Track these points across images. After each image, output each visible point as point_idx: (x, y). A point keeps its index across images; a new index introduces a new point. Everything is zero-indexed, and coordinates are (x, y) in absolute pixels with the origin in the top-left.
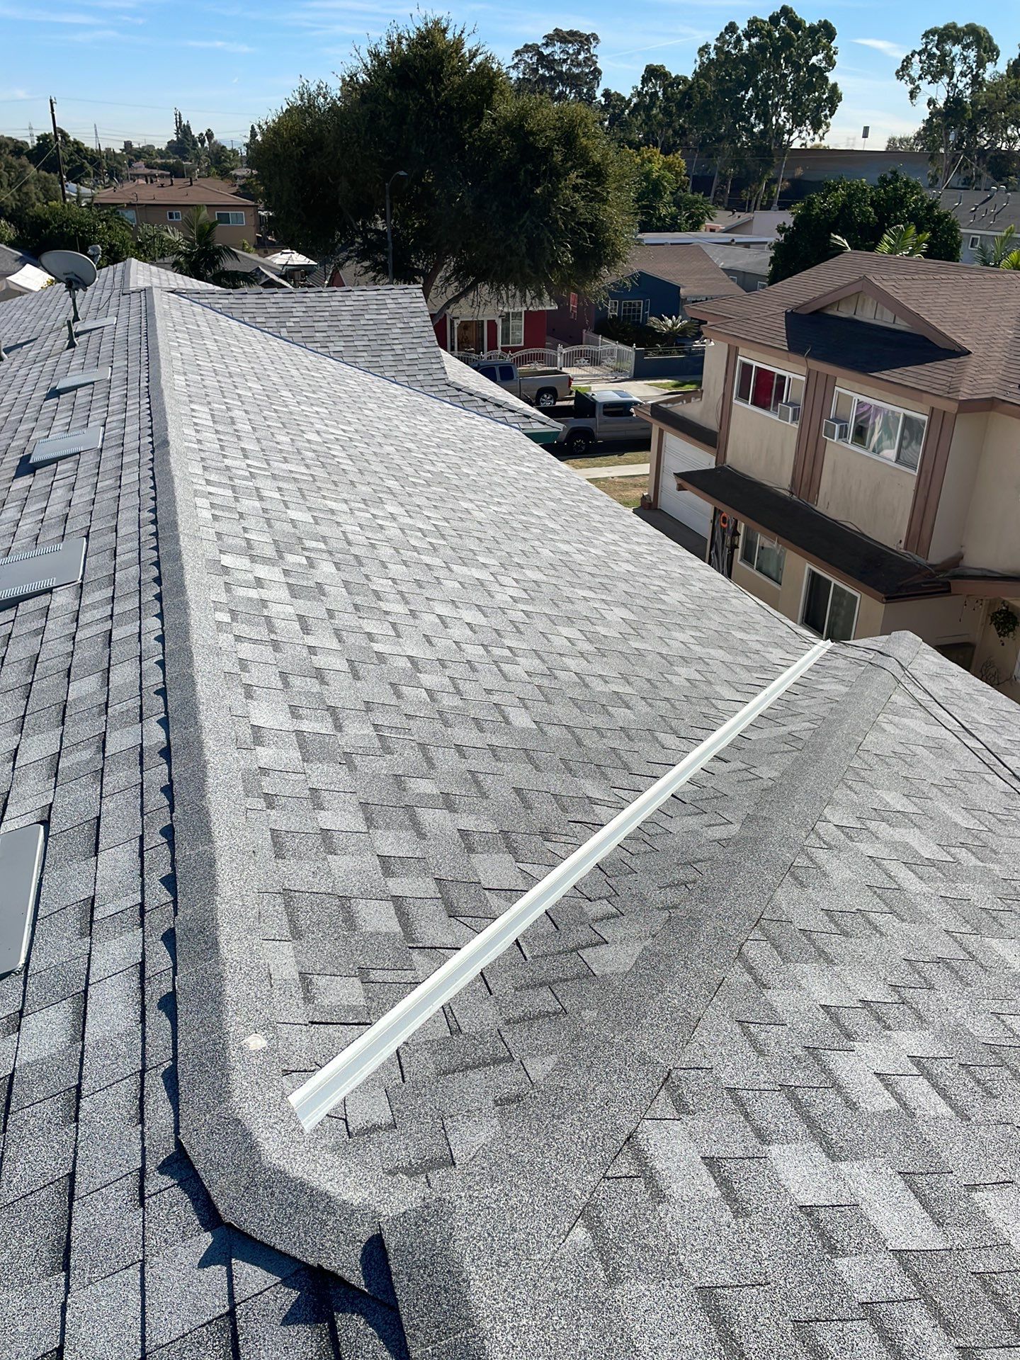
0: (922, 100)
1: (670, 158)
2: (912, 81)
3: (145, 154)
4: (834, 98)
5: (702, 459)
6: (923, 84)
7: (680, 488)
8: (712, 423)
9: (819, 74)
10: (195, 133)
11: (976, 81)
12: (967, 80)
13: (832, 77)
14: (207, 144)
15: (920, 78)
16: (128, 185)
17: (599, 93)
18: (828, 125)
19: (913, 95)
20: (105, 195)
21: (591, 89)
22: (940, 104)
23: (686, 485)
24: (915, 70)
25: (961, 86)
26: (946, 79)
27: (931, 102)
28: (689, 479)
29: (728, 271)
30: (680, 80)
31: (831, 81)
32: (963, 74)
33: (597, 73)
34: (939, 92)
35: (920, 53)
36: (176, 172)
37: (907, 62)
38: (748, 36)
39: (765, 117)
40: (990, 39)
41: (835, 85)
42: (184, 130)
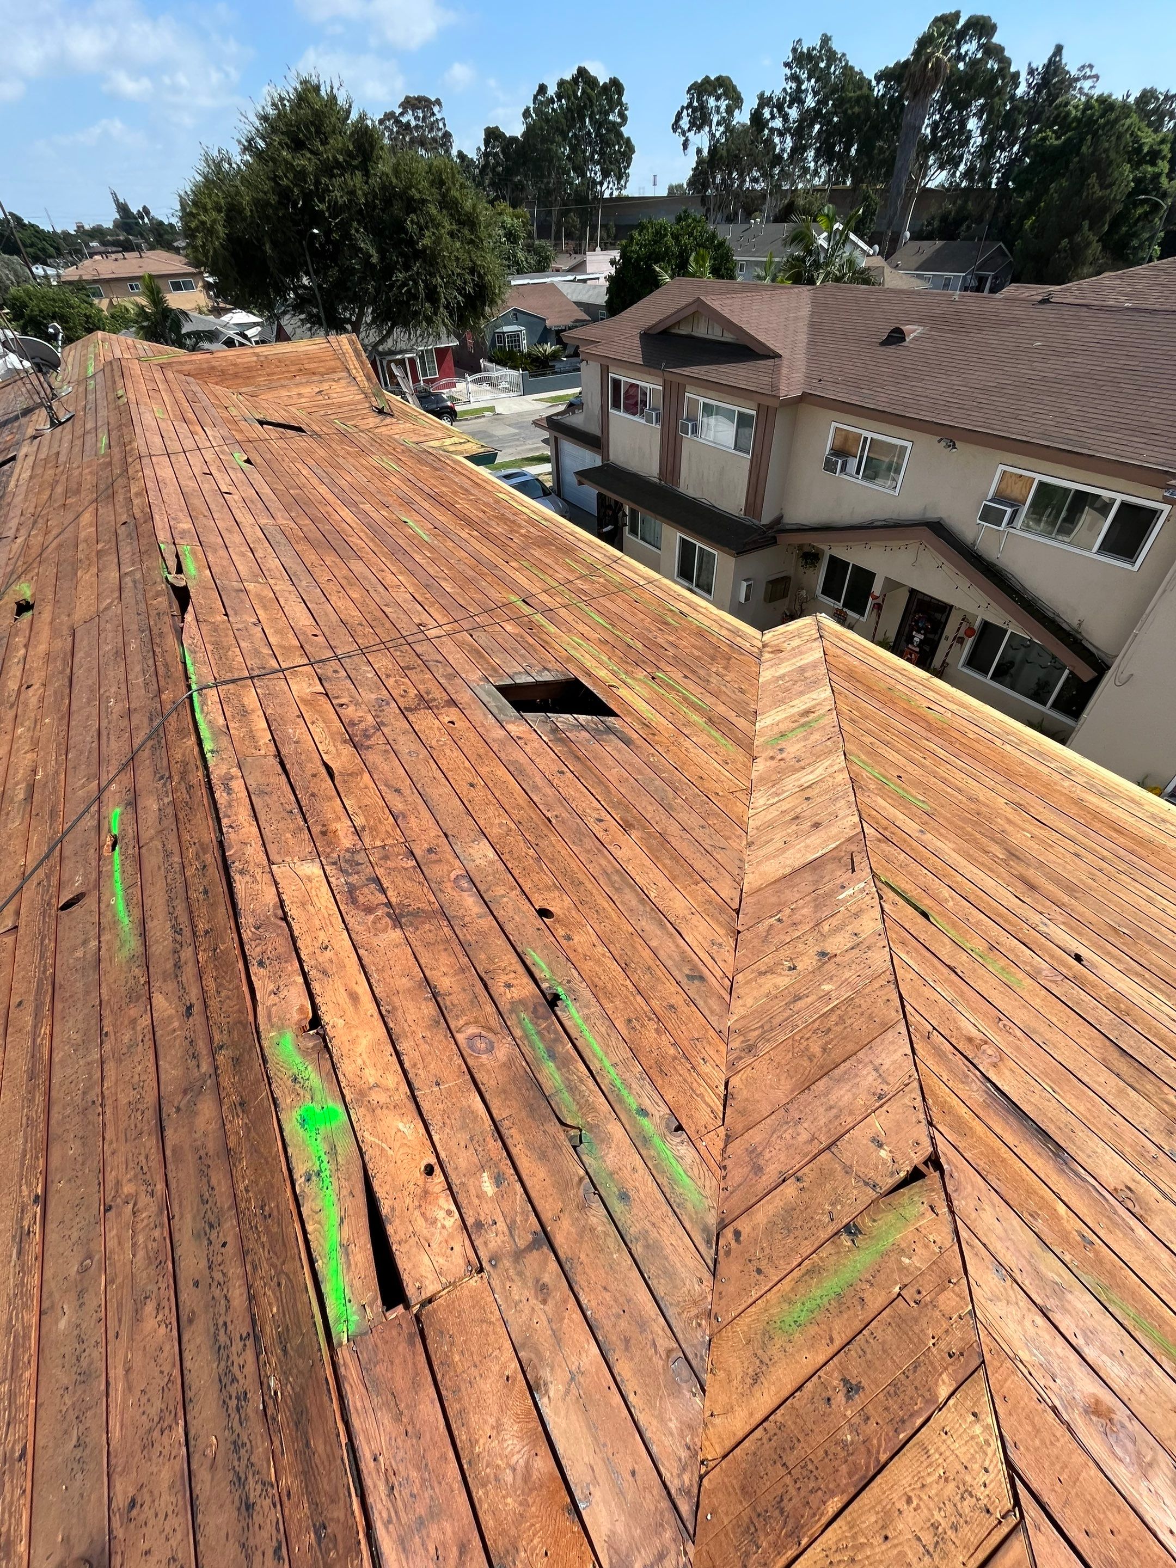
0: (692, 150)
1: (519, 210)
2: (684, 133)
3: (97, 233)
4: (629, 149)
5: (590, 459)
6: (691, 135)
7: (580, 483)
8: (595, 429)
9: (615, 129)
10: (134, 211)
11: (729, 129)
12: (722, 129)
13: (626, 131)
14: (146, 220)
15: (689, 130)
16: (87, 262)
17: (454, 152)
18: (628, 176)
19: (685, 145)
20: (70, 273)
21: (447, 151)
22: (705, 153)
23: (583, 480)
24: (685, 123)
25: (718, 134)
26: (707, 129)
27: (699, 151)
28: (585, 475)
29: (578, 304)
30: (514, 139)
31: (626, 135)
32: (718, 124)
33: (447, 135)
34: (701, 140)
35: (687, 108)
36: (127, 247)
37: (679, 117)
38: (559, 96)
39: (581, 173)
40: (734, 88)
41: (628, 139)
42: (123, 208)
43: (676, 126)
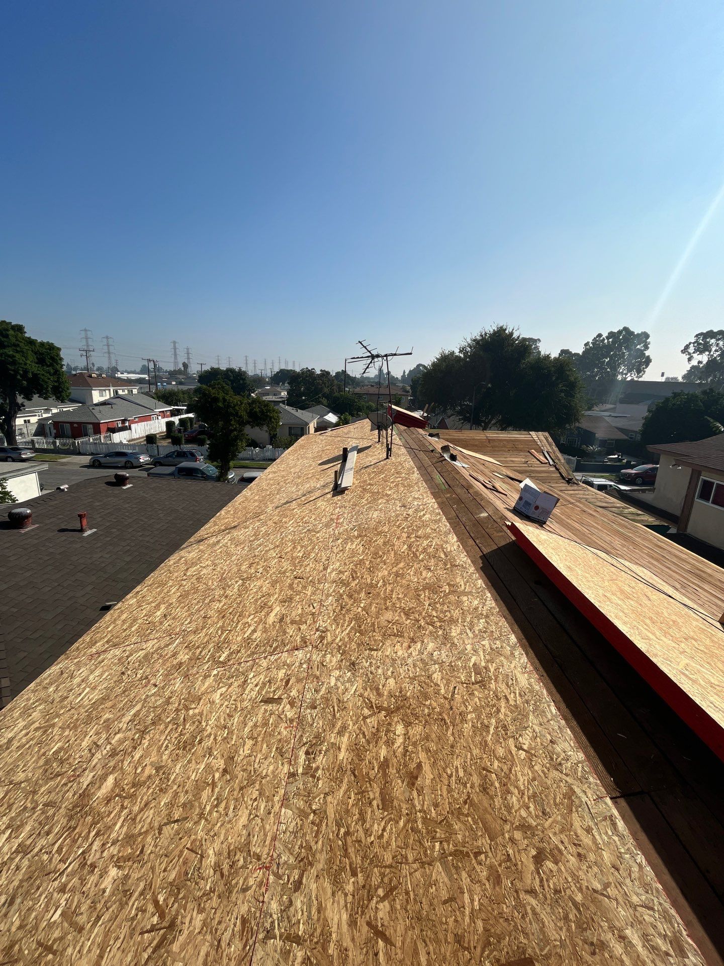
0: (694, 362)
2: (690, 354)
4: (648, 361)
6: (695, 355)
9: (641, 352)
12: (719, 353)
13: (647, 353)
15: (694, 353)
18: (644, 372)
19: (690, 360)
22: (703, 364)
24: (691, 349)
25: (715, 355)
26: (707, 353)
27: (699, 363)
30: (575, 355)
31: (647, 355)
32: (716, 351)
34: (701, 358)
35: (694, 343)
37: (687, 347)
38: (608, 338)
43: (685, 350)
